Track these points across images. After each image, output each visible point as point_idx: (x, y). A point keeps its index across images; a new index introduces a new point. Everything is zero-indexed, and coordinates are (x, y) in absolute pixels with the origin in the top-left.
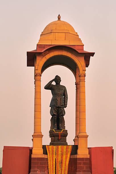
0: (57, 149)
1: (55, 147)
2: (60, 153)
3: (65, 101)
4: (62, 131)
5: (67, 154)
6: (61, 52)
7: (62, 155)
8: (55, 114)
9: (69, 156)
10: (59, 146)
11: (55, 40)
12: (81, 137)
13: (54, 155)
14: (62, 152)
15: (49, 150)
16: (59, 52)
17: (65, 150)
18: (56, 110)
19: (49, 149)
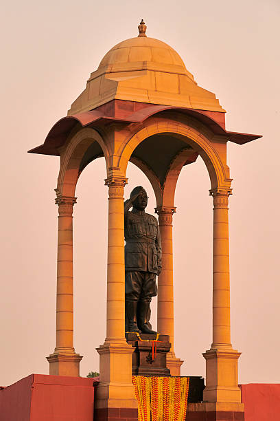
0: (154, 385)
1: (148, 380)
2: (160, 396)
5: (177, 400)
7: (166, 401)
8: (137, 290)
9: (183, 404)
10: (159, 378)
11: (156, 91)
12: (224, 357)
13: (148, 403)
14: (166, 393)
17: (172, 389)
18: (140, 280)
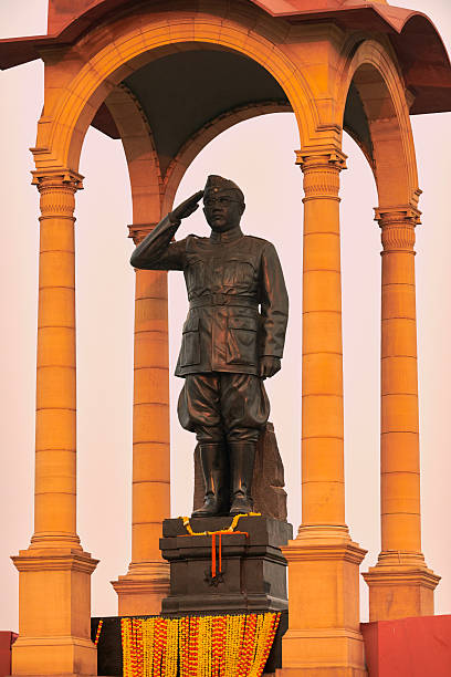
0: (189, 638)
1: (173, 625)
2: (203, 660)
3: (261, 333)
4: (235, 524)
5: (244, 669)
6: (188, 27)
7: (218, 674)
8: (201, 416)
14: (217, 654)
15: (137, 648)
16: (173, 29)
18: (206, 394)
19: (136, 637)
